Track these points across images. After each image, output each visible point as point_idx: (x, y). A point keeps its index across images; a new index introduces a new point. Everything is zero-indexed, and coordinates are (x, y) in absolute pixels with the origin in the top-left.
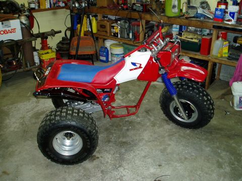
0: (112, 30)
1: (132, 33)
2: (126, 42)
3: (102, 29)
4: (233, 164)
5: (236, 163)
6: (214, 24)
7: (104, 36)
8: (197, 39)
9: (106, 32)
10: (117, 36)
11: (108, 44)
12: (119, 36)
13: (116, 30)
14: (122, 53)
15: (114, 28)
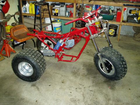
0: (53, 11)
1: (68, 12)
3: (45, 12)
9: (48, 13)
10: (58, 15)
12: (59, 15)
13: (56, 11)
14: (60, 26)
15: (55, 10)
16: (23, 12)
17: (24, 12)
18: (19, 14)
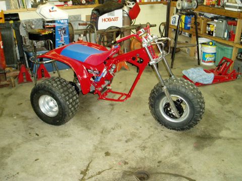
0: (207, 28)
1: (228, 32)
9: (200, 29)
10: (212, 35)
12: (214, 35)
13: (212, 28)
14: (214, 52)
15: (210, 26)
16: (171, 23)
17: (173, 23)
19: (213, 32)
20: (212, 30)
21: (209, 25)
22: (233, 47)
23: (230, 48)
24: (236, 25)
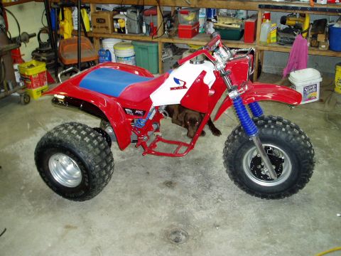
0: (115, 24)
1: (146, 25)
2: (138, 38)
3: (100, 25)
4: (328, 157)
5: (330, 155)
6: (260, 4)
7: (104, 33)
8: (238, 24)
9: (107, 28)
11: (109, 44)
14: (132, 54)
18: (47, 32)
19: (124, 29)
20: (122, 26)
21: (117, 20)
22: (157, 42)
23: (154, 45)
24: (156, 15)
